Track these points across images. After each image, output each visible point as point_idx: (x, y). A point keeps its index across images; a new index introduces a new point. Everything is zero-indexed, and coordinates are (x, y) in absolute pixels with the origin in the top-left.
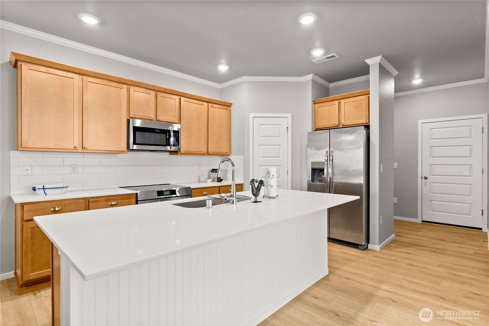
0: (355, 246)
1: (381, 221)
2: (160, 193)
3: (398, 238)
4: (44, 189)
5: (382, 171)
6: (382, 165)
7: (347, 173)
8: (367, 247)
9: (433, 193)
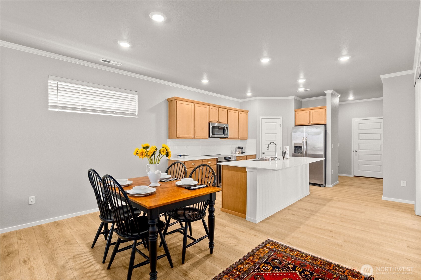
0: (319, 185)
1: (332, 173)
2: (225, 158)
3: (341, 183)
4: (184, 155)
5: (332, 148)
6: (333, 144)
7: (314, 149)
8: (325, 186)
9: (360, 160)
